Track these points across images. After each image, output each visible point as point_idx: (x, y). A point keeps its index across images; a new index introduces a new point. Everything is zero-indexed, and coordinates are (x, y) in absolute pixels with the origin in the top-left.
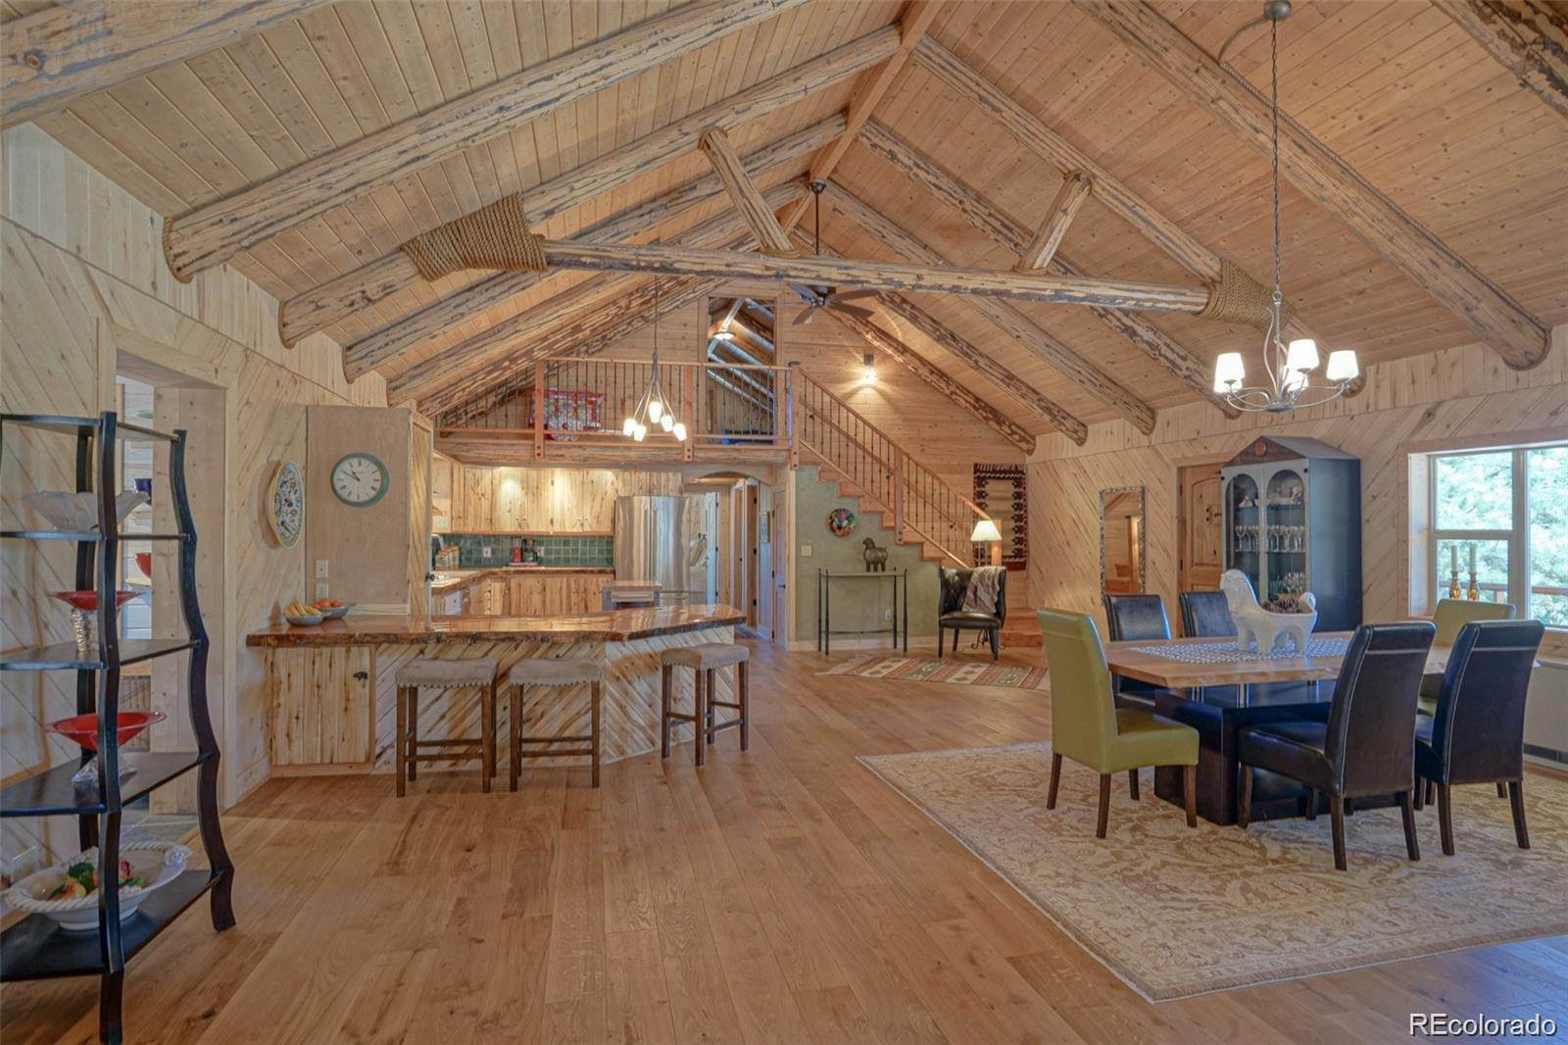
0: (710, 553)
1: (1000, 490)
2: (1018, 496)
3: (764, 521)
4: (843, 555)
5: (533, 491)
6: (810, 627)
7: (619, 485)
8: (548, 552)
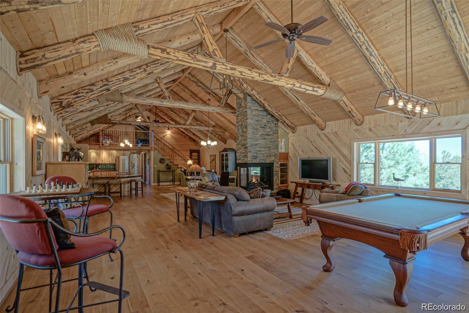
0: (136, 167)
1: (195, 154)
2: (198, 155)
3: (147, 160)
4: (162, 167)
5: (98, 155)
6: (156, 180)
7: (117, 153)
8: (101, 167)
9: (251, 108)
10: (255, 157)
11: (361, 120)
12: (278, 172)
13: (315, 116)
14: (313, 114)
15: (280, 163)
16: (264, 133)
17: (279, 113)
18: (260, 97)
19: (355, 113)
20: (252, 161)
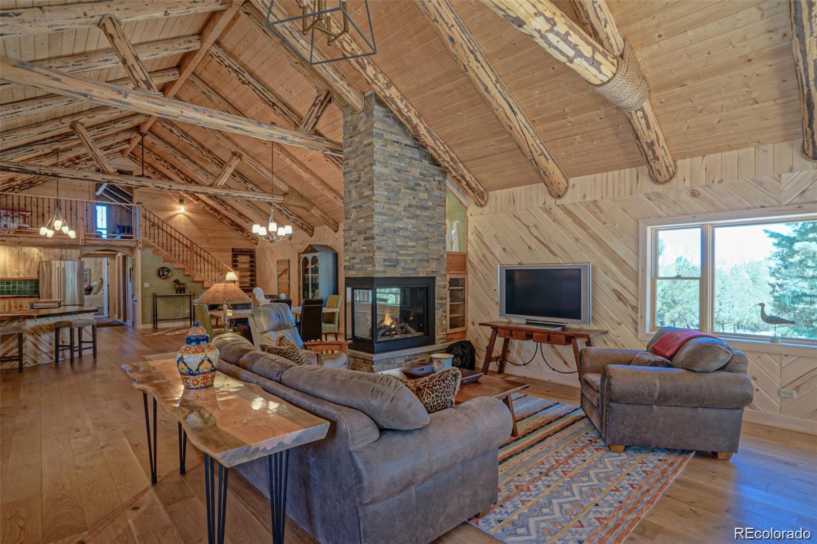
0: (105, 288)
1: (244, 259)
2: (252, 262)
3: (129, 272)
4: (165, 287)
6: (149, 316)
7: (42, 255)
9: (382, 135)
10: (395, 264)
11: (670, 169)
12: (446, 298)
13: (547, 160)
14: (542, 153)
15: (449, 277)
16: (414, 203)
17: (452, 154)
18: (406, 106)
19: (663, 148)
20: (385, 272)
